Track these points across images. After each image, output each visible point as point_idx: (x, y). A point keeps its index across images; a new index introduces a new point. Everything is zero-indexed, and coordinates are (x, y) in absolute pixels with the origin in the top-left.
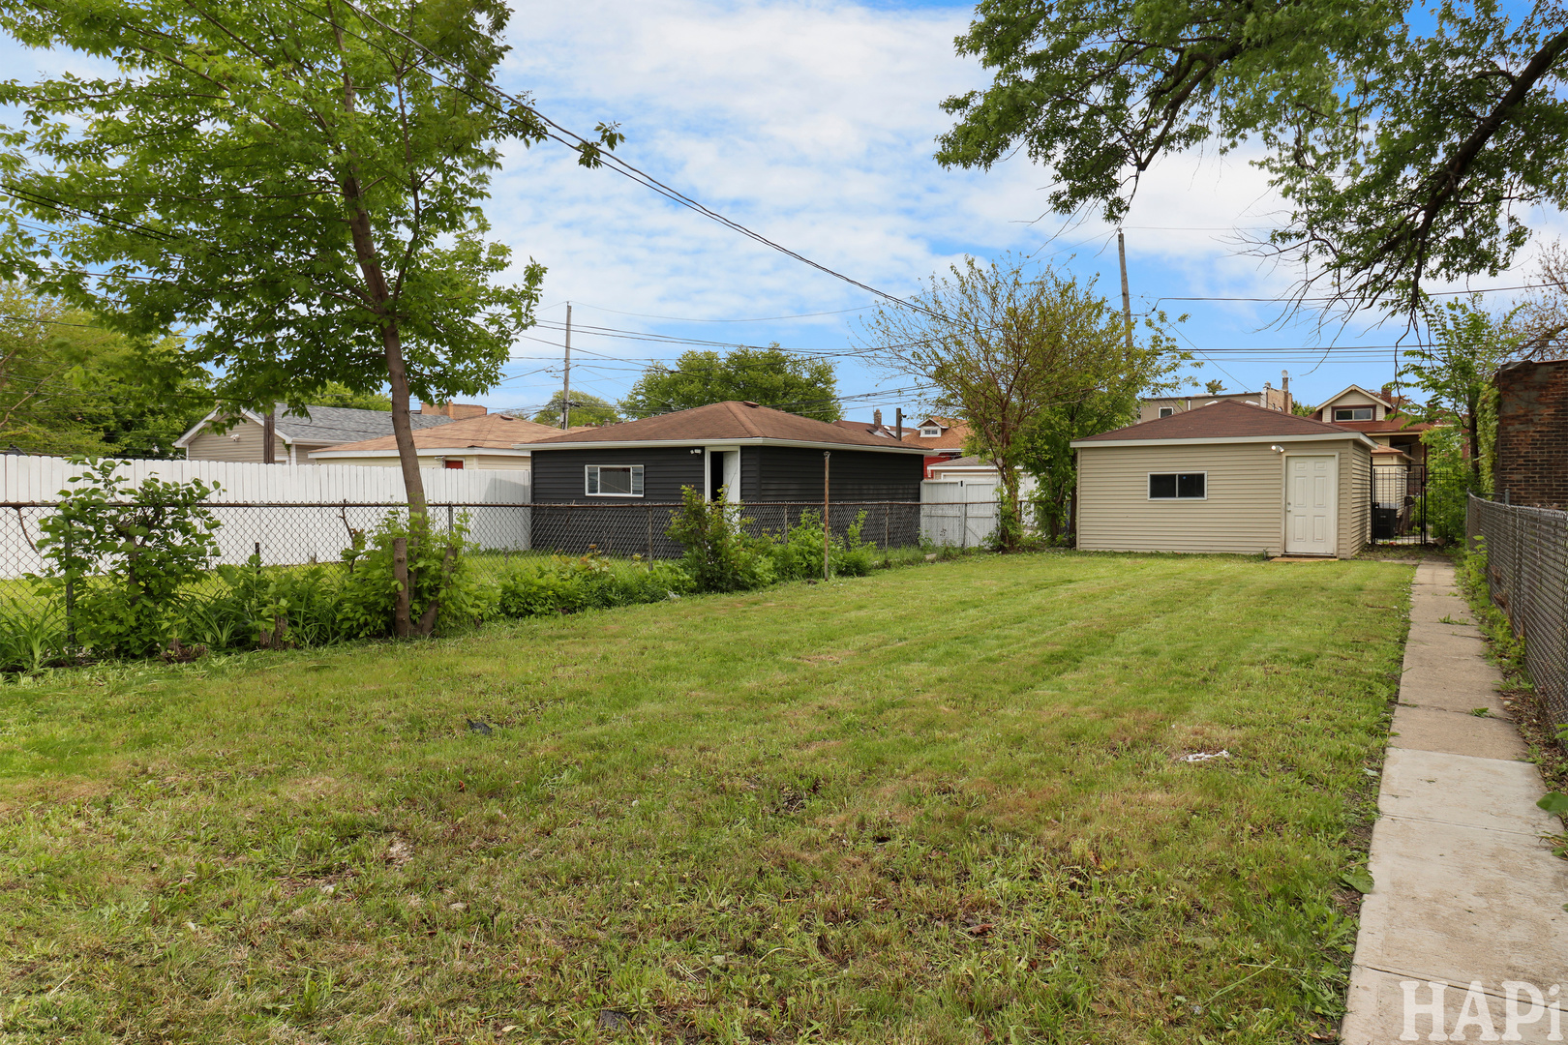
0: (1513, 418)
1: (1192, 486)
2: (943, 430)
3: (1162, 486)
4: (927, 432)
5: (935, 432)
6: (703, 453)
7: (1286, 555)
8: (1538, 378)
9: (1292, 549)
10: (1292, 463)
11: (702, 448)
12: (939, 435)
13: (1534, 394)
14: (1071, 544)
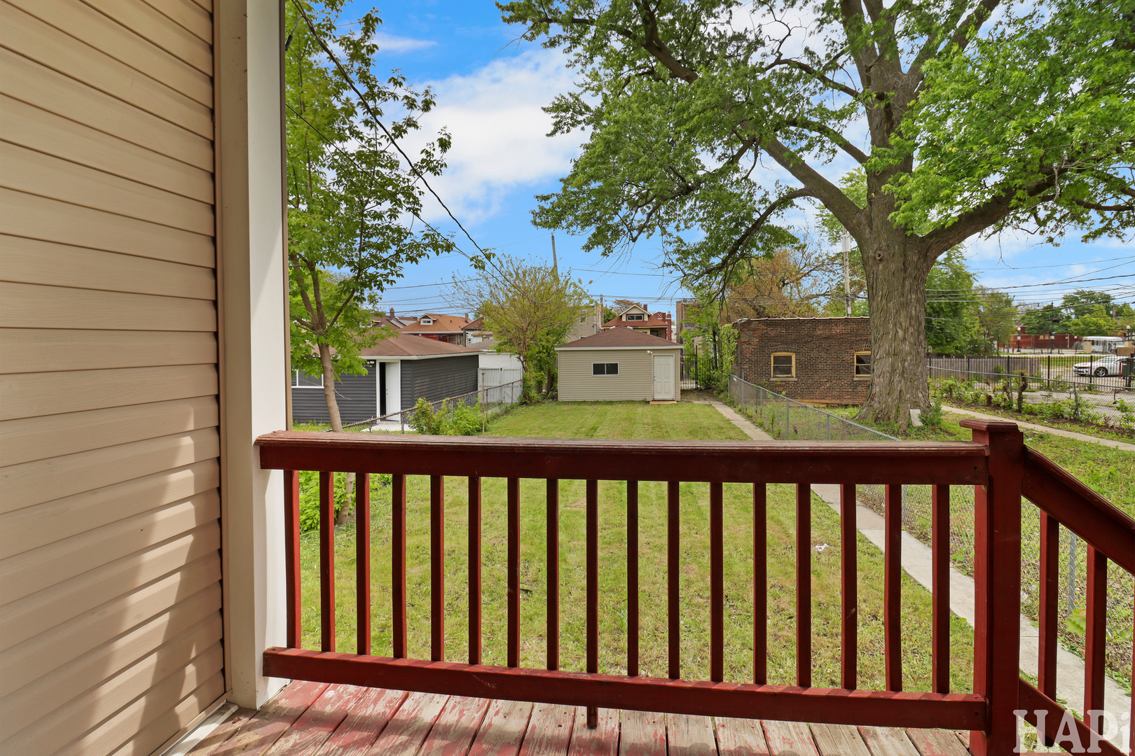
0: (745, 342)
1: (613, 369)
2: (434, 321)
3: (598, 369)
4: (424, 322)
5: (429, 322)
6: (375, 364)
7: (654, 400)
8: (752, 326)
9: (656, 398)
10: (655, 358)
11: (375, 361)
12: (431, 324)
13: (751, 333)
14: (555, 398)
